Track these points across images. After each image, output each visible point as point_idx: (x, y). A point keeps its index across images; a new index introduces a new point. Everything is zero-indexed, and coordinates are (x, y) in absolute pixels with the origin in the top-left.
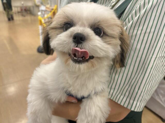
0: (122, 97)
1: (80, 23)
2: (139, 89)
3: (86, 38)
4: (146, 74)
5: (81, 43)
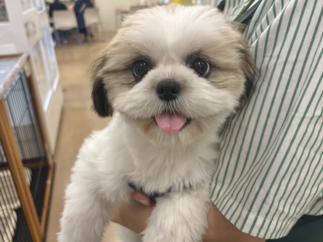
0: (231, 201)
1: (164, 59)
2: (261, 187)
4: (278, 154)
5: (174, 98)
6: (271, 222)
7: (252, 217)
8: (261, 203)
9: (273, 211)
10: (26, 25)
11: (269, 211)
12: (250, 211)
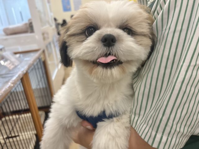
2: (163, 115)
3: (116, 39)
4: (174, 92)
5: (113, 45)
6: (172, 139)
7: (159, 136)
8: (164, 126)
9: (173, 131)
10: (43, 34)
11: (170, 132)
12: (157, 132)
